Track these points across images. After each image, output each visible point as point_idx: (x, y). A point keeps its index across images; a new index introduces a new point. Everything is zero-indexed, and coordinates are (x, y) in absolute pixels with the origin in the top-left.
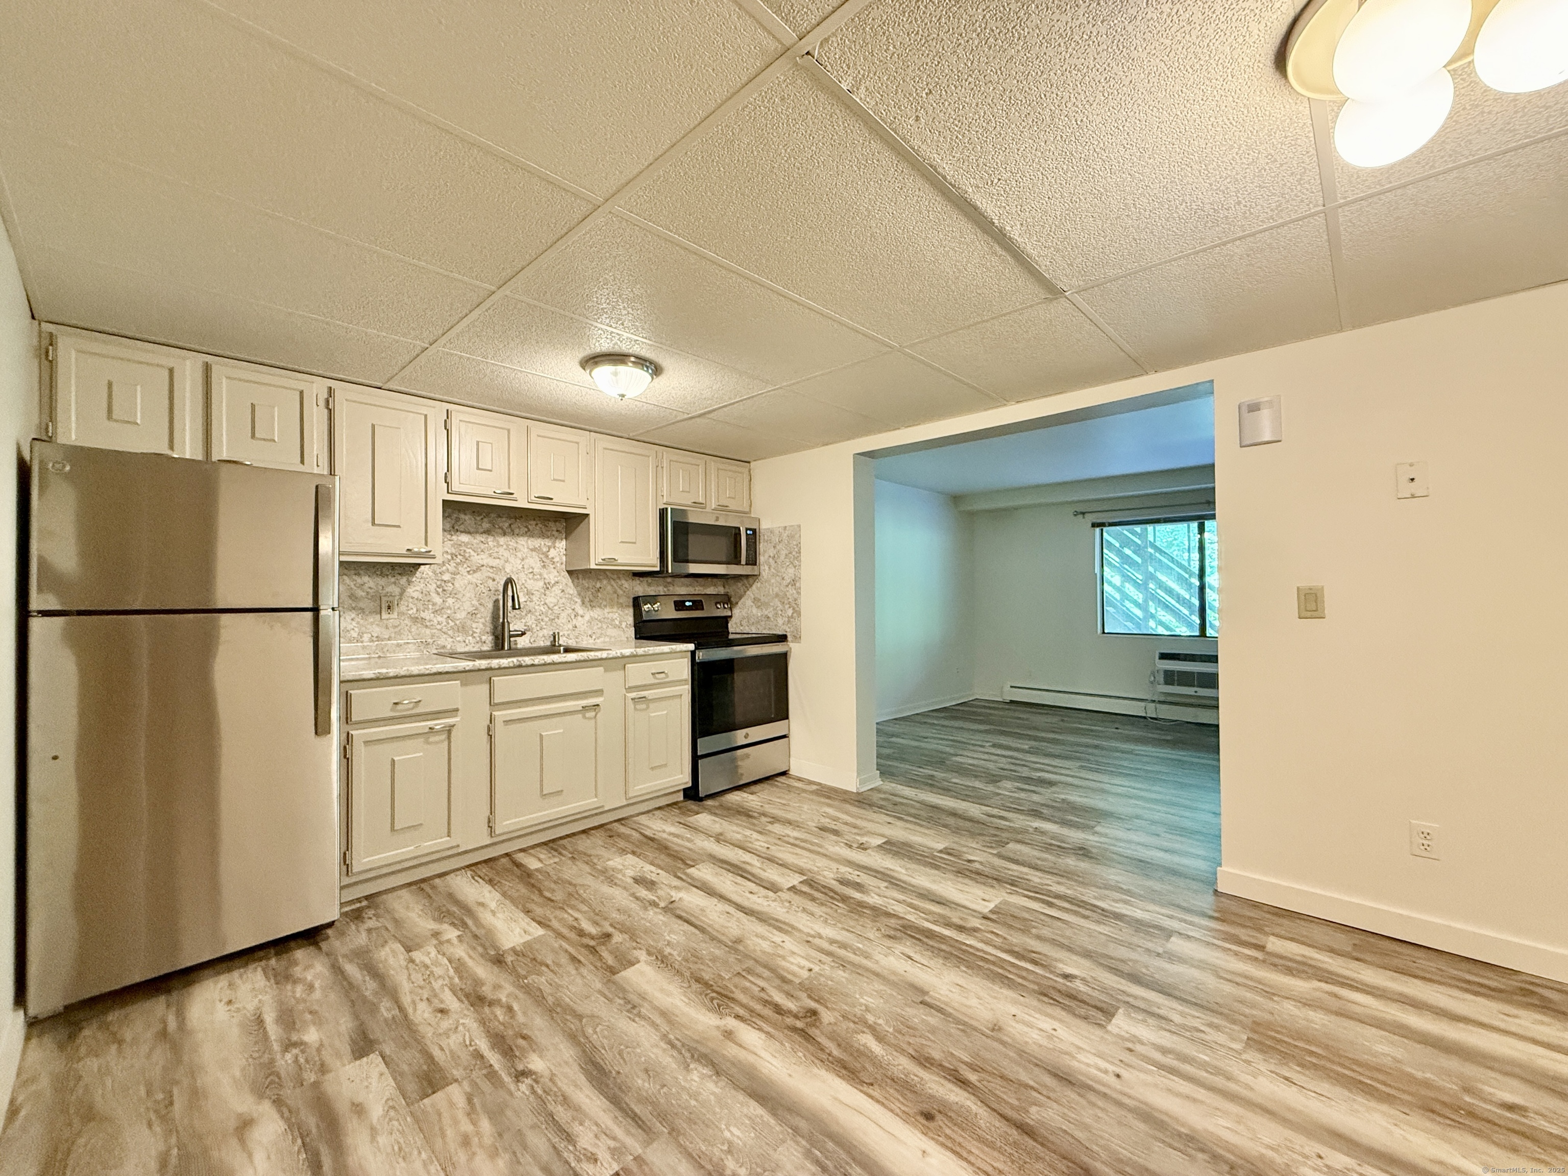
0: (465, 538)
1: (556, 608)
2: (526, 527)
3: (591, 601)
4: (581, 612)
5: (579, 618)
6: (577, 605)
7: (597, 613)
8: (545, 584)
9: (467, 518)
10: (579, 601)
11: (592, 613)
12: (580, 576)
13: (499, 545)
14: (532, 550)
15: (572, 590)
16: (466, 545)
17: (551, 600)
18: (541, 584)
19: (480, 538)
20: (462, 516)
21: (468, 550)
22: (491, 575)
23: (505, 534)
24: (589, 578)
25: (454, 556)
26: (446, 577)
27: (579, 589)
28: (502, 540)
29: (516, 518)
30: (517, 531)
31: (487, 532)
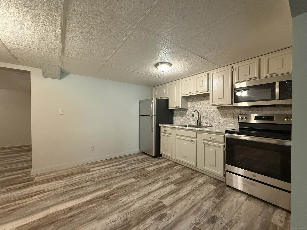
0: (195, 102)
1: (214, 117)
2: (207, 98)
3: (224, 116)
4: (221, 119)
6: (220, 117)
7: (226, 119)
8: (211, 111)
9: (195, 98)
10: (220, 115)
11: (224, 119)
12: (221, 109)
13: (201, 103)
14: (208, 103)
15: (218, 113)
16: (195, 104)
19: (197, 102)
20: (194, 98)
21: (195, 105)
22: (200, 110)
23: (202, 100)
24: (224, 109)
25: (193, 106)
26: (192, 110)
27: (220, 112)
28: (201, 102)
29: (204, 96)
30: (204, 99)
31: (199, 101)
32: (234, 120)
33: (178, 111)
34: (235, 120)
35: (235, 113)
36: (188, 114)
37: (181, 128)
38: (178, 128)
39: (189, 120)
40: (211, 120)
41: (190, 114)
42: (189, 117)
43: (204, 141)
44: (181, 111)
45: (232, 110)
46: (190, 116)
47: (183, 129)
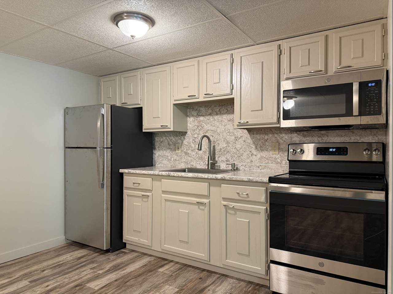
0: (202, 118)
1: (241, 150)
2: (227, 109)
3: (261, 147)
4: (255, 153)
5: (254, 156)
6: (253, 149)
7: (265, 154)
8: (235, 137)
9: (203, 109)
10: (254, 147)
11: (262, 154)
12: (255, 133)
13: (215, 120)
14: (229, 121)
15: (249, 140)
16: (202, 121)
17: (238, 146)
18: (233, 138)
19: (208, 117)
20: (201, 109)
21: (204, 124)
22: (212, 134)
23: (217, 114)
24: (260, 134)
25: (198, 126)
26: (196, 136)
27: (254, 140)
28: (216, 117)
29: (222, 106)
30: (222, 112)
31: (210, 114)
32: (280, 155)
33: (164, 138)
34: (282, 155)
35: (282, 142)
36: (186, 143)
37: (175, 175)
38: (167, 176)
39: (189, 156)
40: (236, 156)
41: (192, 144)
42: (188, 152)
43: (225, 203)
44: (172, 138)
45: (276, 135)
46: (193, 149)
47: (178, 177)
